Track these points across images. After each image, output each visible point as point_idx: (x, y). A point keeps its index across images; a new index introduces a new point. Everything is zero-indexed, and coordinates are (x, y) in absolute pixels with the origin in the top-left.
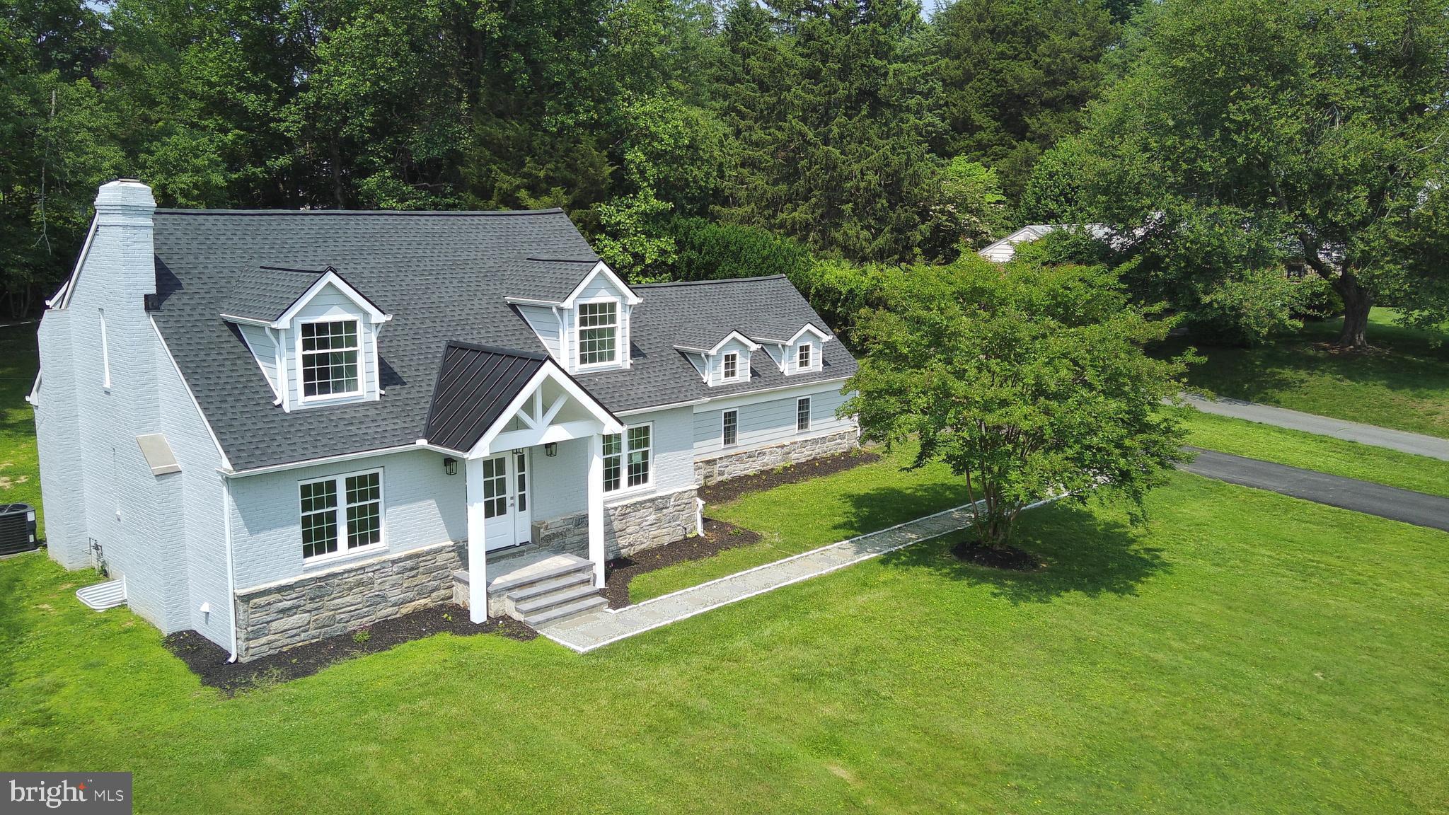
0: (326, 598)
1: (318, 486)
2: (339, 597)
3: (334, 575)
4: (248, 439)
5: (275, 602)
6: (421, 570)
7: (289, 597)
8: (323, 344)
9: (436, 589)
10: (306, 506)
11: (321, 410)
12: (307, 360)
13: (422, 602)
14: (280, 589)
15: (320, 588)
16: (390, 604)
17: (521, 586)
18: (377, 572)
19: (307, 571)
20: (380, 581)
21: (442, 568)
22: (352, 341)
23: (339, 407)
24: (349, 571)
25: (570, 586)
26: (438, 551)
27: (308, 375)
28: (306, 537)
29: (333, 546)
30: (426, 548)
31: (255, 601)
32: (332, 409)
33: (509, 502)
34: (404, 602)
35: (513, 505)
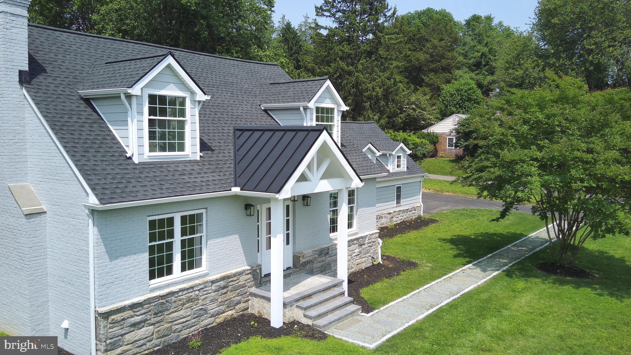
0: (166, 313)
1: (161, 221)
2: (175, 312)
3: (172, 294)
4: (109, 181)
5: (128, 318)
6: (230, 288)
7: (139, 313)
8: (163, 112)
9: (239, 303)
10: (152, 238)
11: (160, 163)
12: (151, 123)
13: (230, 313)
14: (133, 307)
15: (162, 304)
16: (209, 315)
17: (304, 298)
18: (201, 291)
19: (152, 290)
20: (203, 297)
21: (243, 286)
22: (182, 113)
23: (173, 163)
24: (182, 290)
25: (334, 297)
26: (240, 274)
27: (152, 135)
28: (152, 263)
29: (170, 271)
30: (234, 271)
31: (113, 317)
32: (168, 163)
34: (218, 314)
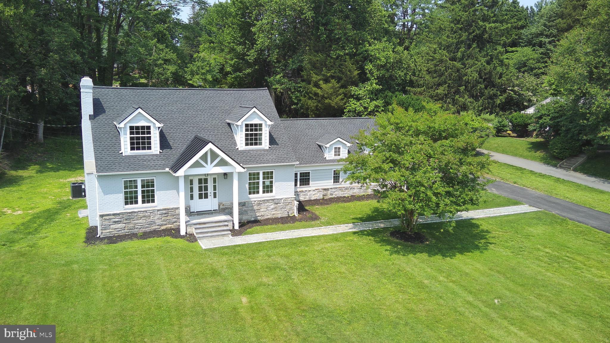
0: (132, 220)
1: (130, 181)
2: (137, 220)
3: (135, 212)
4: (105, 163)
5: (112, 219)
6: (169, 214)
7: (117, 218)
8: (138, 133)
9: (175, 222)
10: (126, 188)
11: (137, 156)
12: (131, 139)
13: (170, 226)
14: (114, 215)
15: (130, 216)
16: (157, 225)
18: (152, 213)
19: (125, 210)
20: (153, 216)
22: (149, 133)
24: (139, 212)
26: (177, 209)
27: (132, 144)
28: (126, 198)
29: (136, 203)
30: (171, 207)
31: (104, 217)
32: (140, 155)
33: (209, 194)
34: (162, 225)
35: (210, 195)
